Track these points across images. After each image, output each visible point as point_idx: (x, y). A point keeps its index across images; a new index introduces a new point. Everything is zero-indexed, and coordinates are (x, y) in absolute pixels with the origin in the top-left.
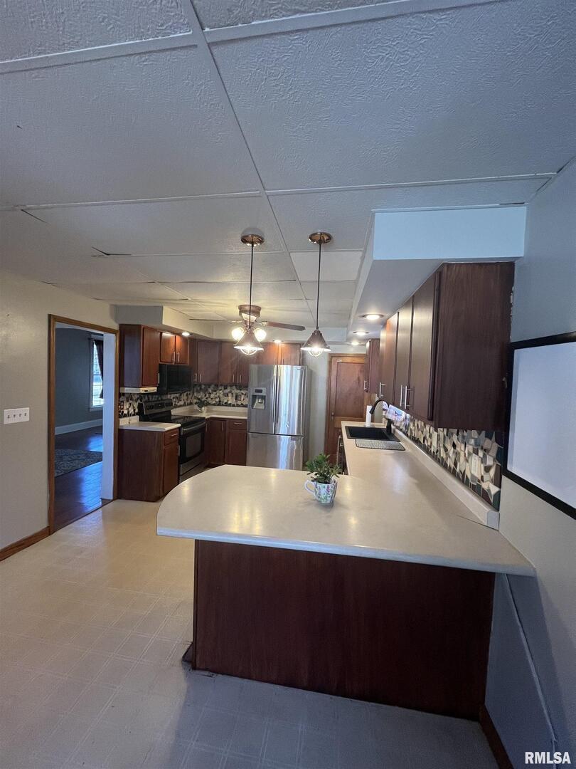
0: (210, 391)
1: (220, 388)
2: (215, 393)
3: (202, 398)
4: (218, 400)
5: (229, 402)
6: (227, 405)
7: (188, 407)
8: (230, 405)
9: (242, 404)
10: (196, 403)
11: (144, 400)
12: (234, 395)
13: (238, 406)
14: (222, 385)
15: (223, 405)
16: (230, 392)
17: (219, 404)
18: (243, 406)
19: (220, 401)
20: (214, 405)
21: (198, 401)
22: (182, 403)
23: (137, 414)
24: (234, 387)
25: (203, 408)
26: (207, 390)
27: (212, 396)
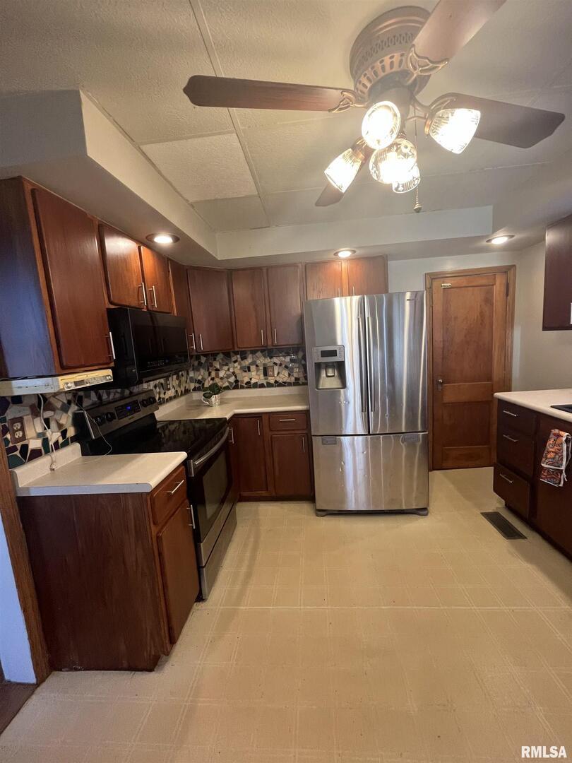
0: (218, 367)
1: (234, 359)
2: (226, 368)
3: (204, 379)
4: (232, 379)
5: (253, 381)
6: (249, 385)
7: (183, 398)
8: (256, 386)
9: (276, 382)
10: (195, 389)
11: (86, 403)
12: (261, 368)
13: (270, 385)
14: (236, 353)
15: (242, 387)
16: (254, 363)
17: (237, 385)
18: (278, 384)
19: (237, 381)
20: (227, 388)
21: (197, 385)
22: (171, 393)
23: (74, 439)
24: (259, 354)
25: (213, 398)
26: (212, 366)
27: (222, 374)
